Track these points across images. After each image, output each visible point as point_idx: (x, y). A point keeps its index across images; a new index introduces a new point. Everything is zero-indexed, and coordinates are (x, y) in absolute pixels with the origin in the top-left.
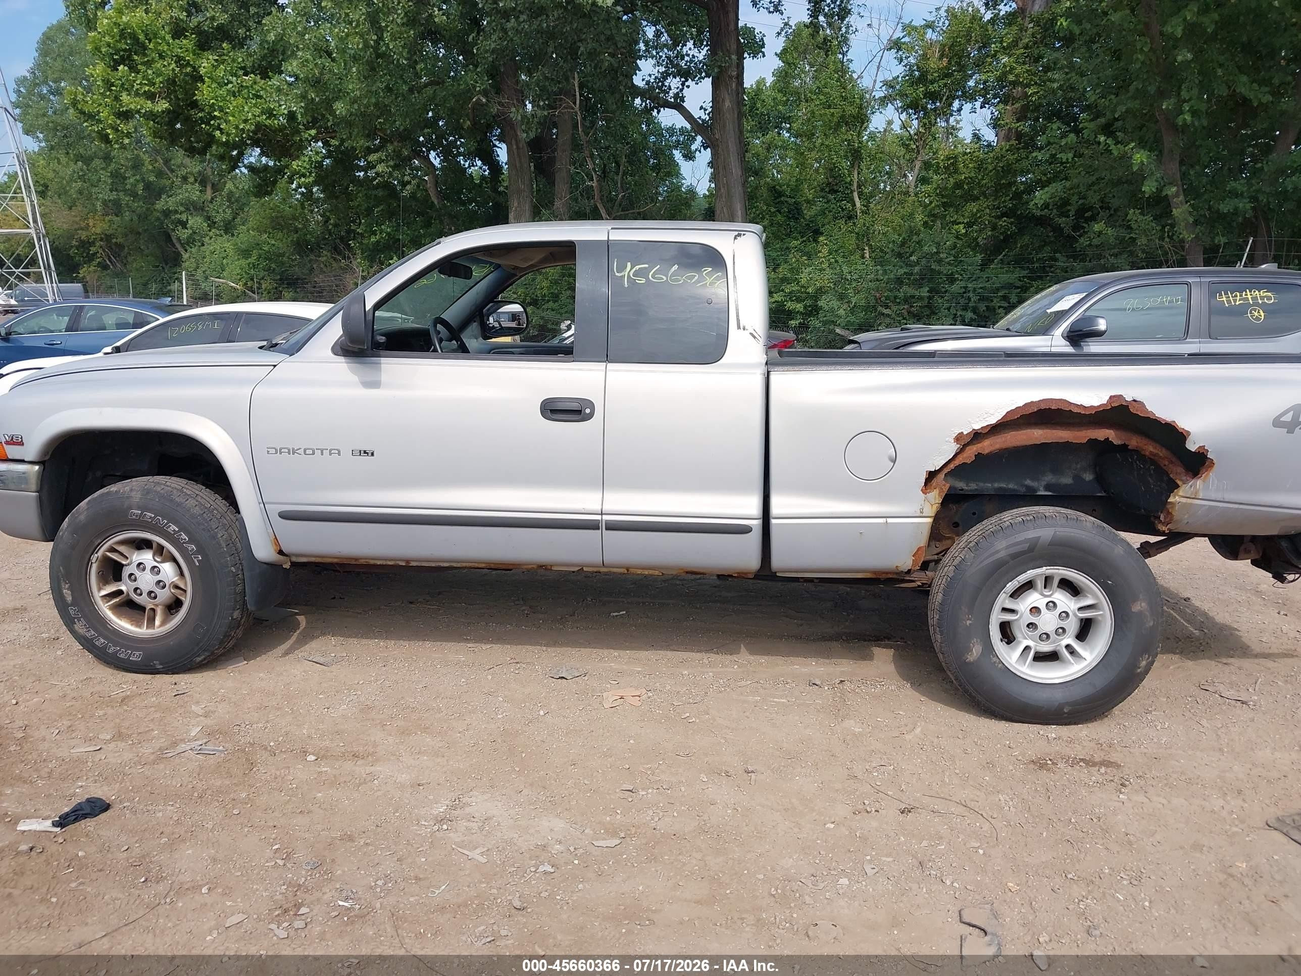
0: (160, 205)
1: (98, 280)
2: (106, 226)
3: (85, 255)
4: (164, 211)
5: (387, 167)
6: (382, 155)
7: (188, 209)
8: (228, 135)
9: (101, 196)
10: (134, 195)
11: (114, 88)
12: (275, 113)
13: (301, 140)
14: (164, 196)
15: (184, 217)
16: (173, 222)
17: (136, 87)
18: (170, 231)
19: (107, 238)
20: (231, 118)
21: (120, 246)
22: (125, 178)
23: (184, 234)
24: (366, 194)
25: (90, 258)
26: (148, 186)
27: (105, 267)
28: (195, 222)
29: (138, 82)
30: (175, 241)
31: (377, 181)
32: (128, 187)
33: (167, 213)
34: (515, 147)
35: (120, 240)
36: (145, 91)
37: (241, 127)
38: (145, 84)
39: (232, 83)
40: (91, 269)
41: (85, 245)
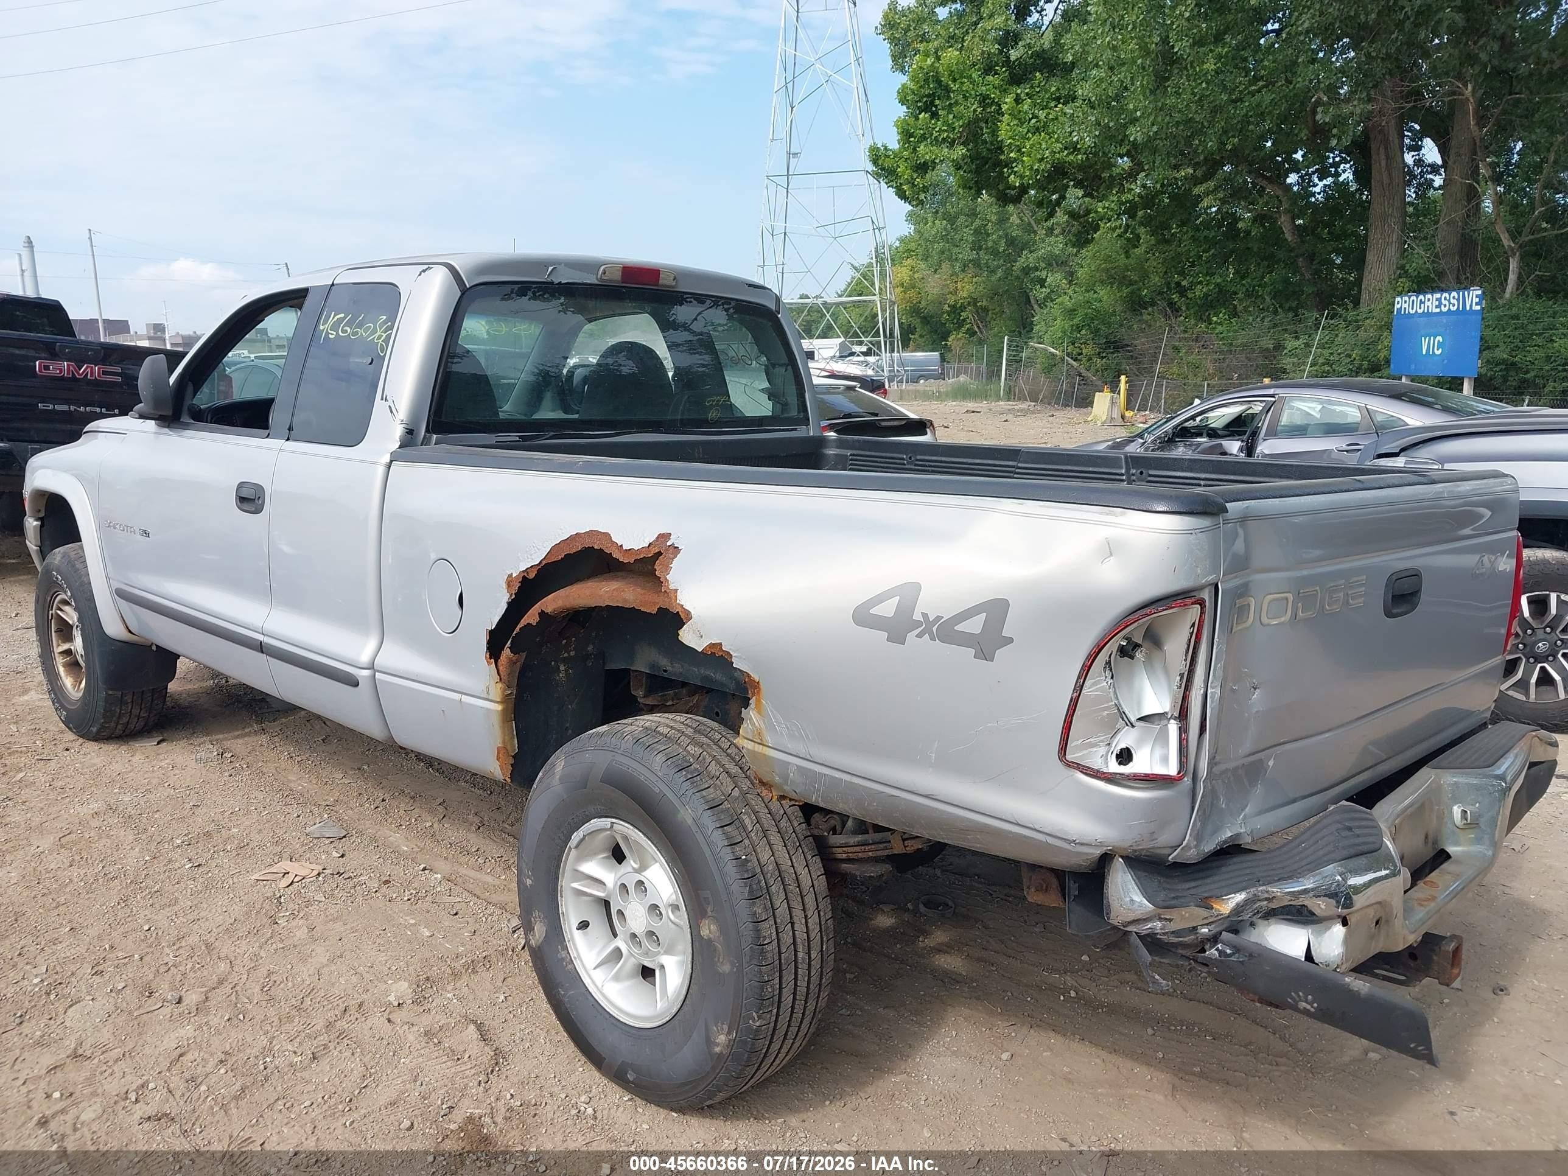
0: (1021, 262)
1: (961, 348)
2: (972, 289)
3: (955, 321)
4: (1024, 269)
5: (1215, 200)
6: (1211, 184)
7: (1050, 265)
8: (1022, 177)
9: (961, 256)
10: (995, 253)
11: (912, 139)
12: (1079, 146)
13: (1111, 176)
14: (1025, 252)
15: (1043, 274)
16: (1032, 281)
17: (935, 134)
18: (1028, 291)
19: (974, 302)
20: (1025, 159)
21: (985, 310)
22: (988, 235)
23: (1041, 293)
24: (1193, 236)
25: (961, 324)
26: (1011, 242)
27: (973, 334)
28: (1054, 278)
29: (937, 129)
30: (1033, 302)
31: (1201, 219)
32: (990, 244)
33: (1026, 271)
34: (1383, 157)
35: (984, 303)
36: (943, 139)
37: (1036, 167)
38: (946, 131)
39: (1037, 117)
40: (961, 335)
41: (955, 310)
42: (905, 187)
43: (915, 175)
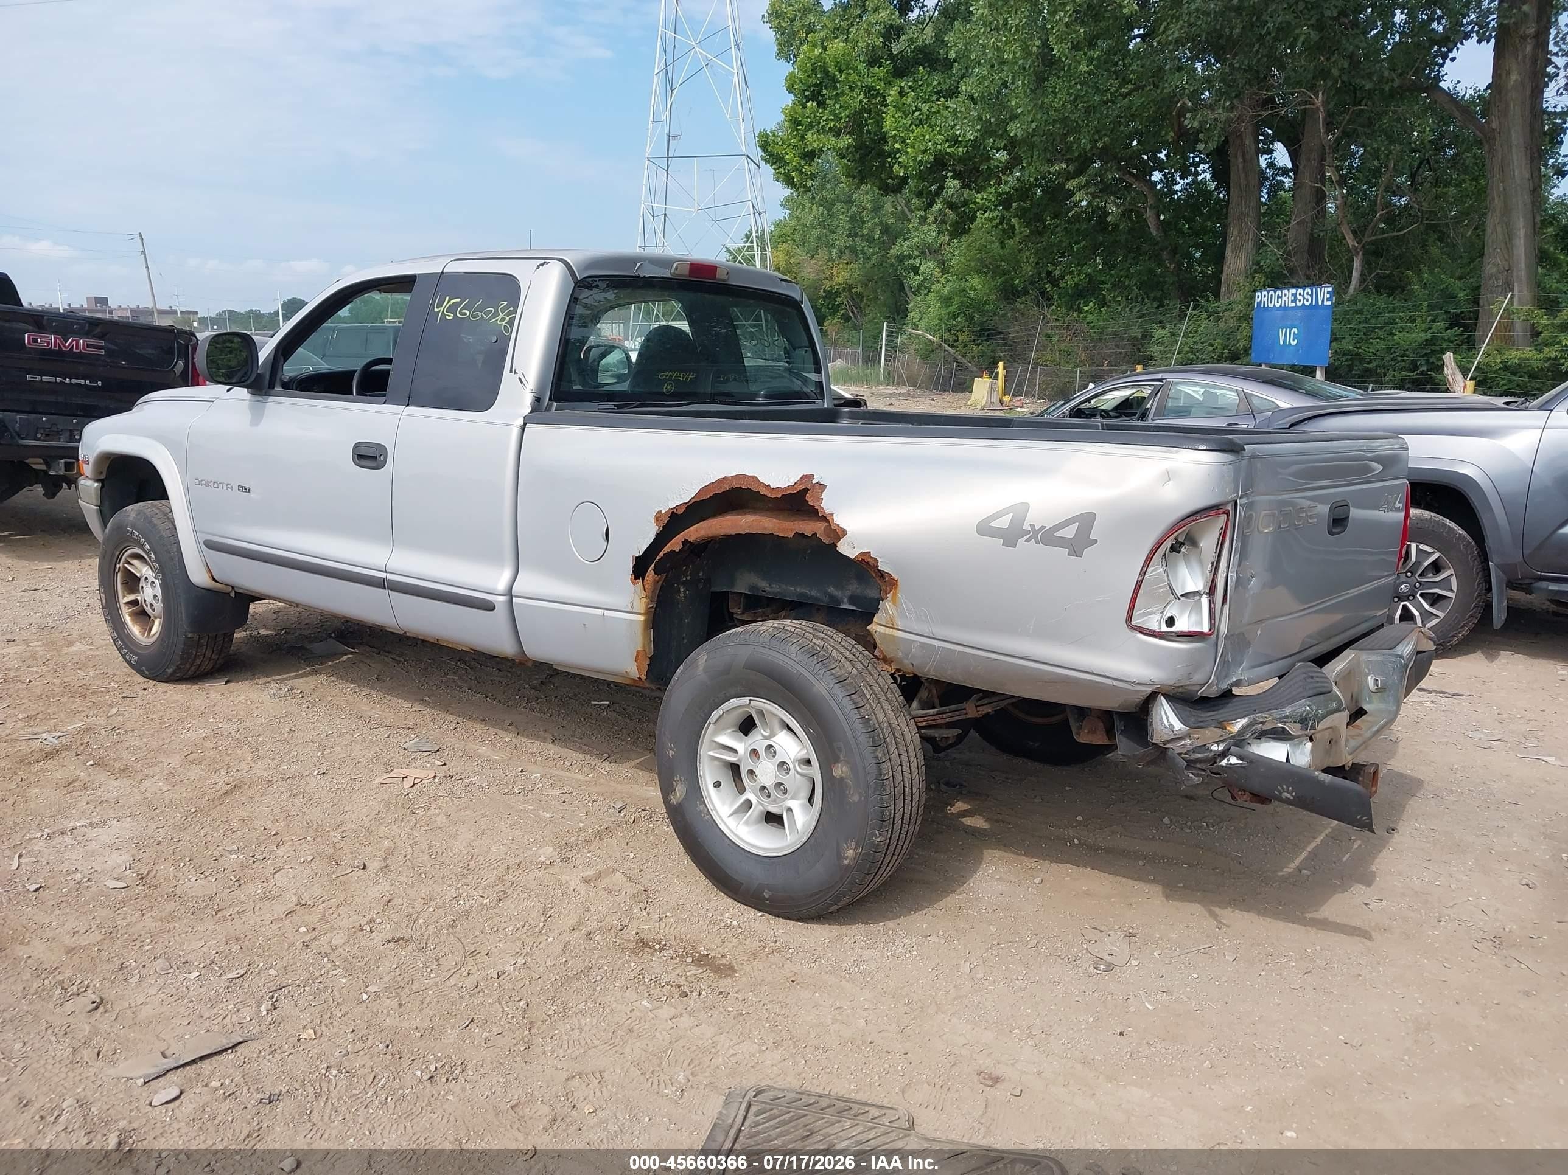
0: (894, 251)
1: (837, 333)
2: (847, 275)
3: (831, 306)
4: (898, 256)
5: (1087, 194)
6: (1083, 179)
7: (923, 253)
8: (906, 168)
9: (838, 242)
10: (870, 240)
11: (799, 127)
12: (960, 139)
13: (989, 168)
14: (899, 240)
15: (917, 262)
16: (906, 269)
17: (823, 123)
18: (902, 278)
19: (850, 288)
20: (909, 150)
21: (860, 296)
22: (864, 222)
23: (914, 280)
24: (1066, 228)
25: (836, 309)
26: (886, 230)
27: (847, 319)
28: (928, 266)
29: (824, 118)
30: (907, 289)
31: (1073, 212)
32: (865, 231)
33: (901, 259)
34: (1240, 160)
35: (859, 289)
36: (830, 128)
37: (919, 158)
38: (832, 120)
39: (920, 110)
40: (836, 320)
41: (831, 295)
42: (793, 174)
43: (803, 163)
